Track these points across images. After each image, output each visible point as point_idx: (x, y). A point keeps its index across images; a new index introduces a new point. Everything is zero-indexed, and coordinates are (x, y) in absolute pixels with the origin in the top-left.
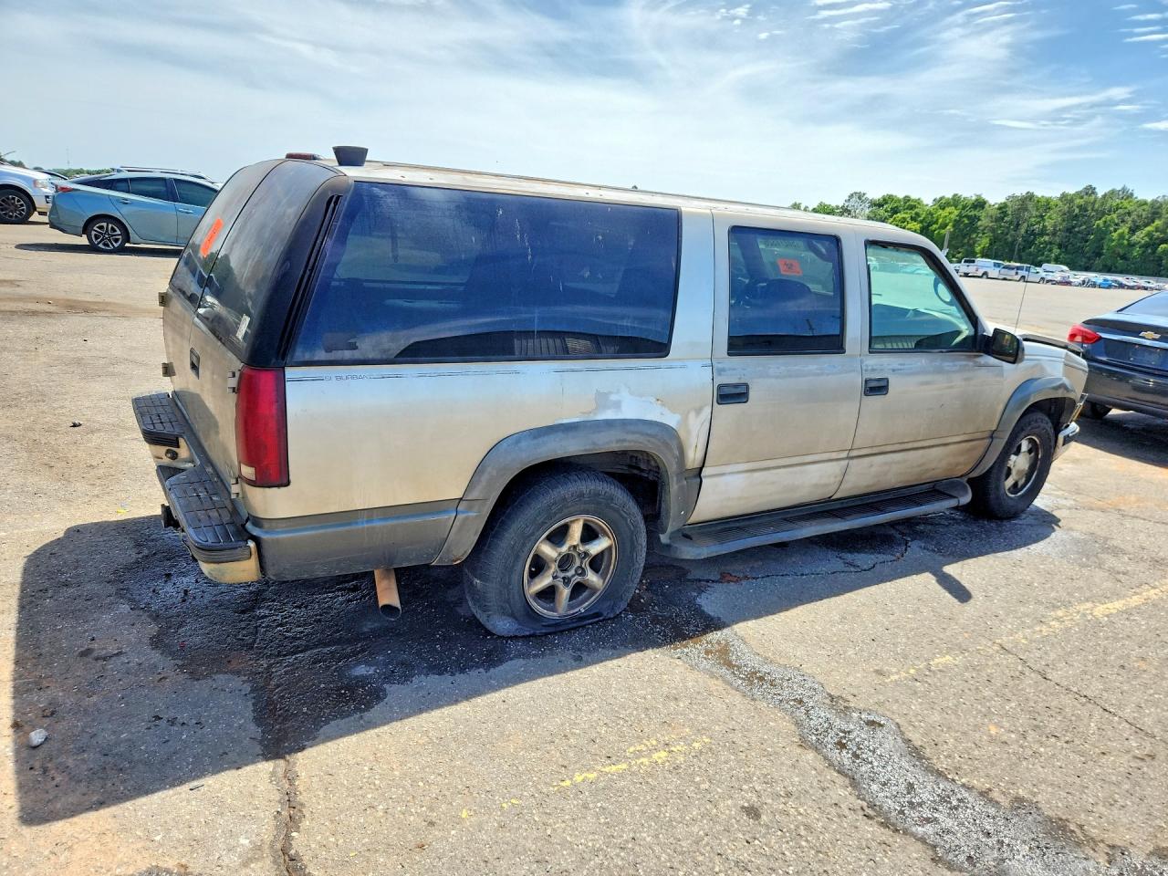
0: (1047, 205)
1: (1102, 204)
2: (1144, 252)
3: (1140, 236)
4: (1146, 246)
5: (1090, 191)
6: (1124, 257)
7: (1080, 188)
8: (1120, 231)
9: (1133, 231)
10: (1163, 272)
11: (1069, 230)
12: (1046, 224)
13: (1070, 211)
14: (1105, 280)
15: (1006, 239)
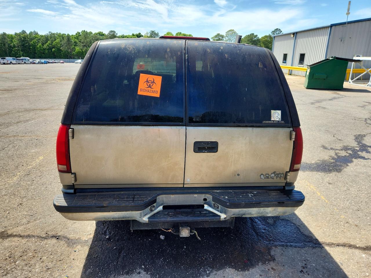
0: (11, 37)
1: (30, 36)
2: (49, 51)
3: (45, 46)
4: (48, 49)
5: (24, 32)
6: (43, 53)
7: (21, 31)
8: (39, 45)
9: (43, 44)
10: (56, 57)
11: (23, 45)
12: (14, 43)
13: (21, 39)
14: (44, 61)
15: (2, 50)
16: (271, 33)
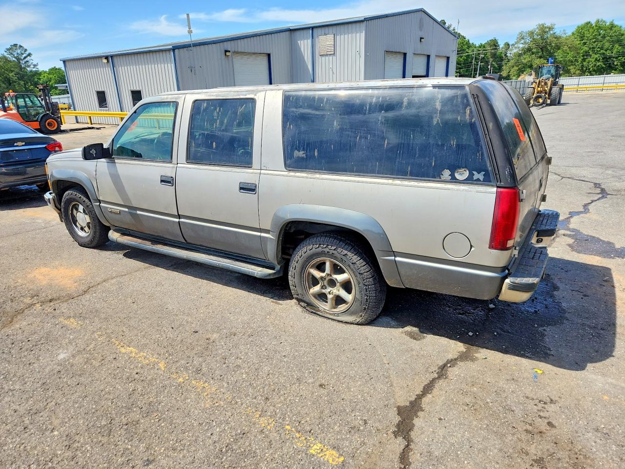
16: (5, 51)
